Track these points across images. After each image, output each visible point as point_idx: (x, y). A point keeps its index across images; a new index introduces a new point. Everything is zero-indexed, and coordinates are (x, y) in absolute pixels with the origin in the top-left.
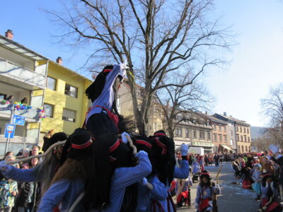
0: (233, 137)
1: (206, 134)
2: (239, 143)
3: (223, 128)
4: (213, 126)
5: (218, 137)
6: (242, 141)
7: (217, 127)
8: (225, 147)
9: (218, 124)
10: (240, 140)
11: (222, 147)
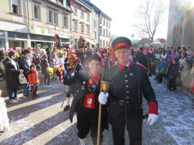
0: (97, 30)
1: (60, 17)
2: (102, 38)
3: (85, 15)
4: (73, 8)
5: (79, 25)
6: (104, 36)
7: (79, 12)
8: (88, 40)
9: (80, 6)
10: (103, 34)
11: (84, 41)
